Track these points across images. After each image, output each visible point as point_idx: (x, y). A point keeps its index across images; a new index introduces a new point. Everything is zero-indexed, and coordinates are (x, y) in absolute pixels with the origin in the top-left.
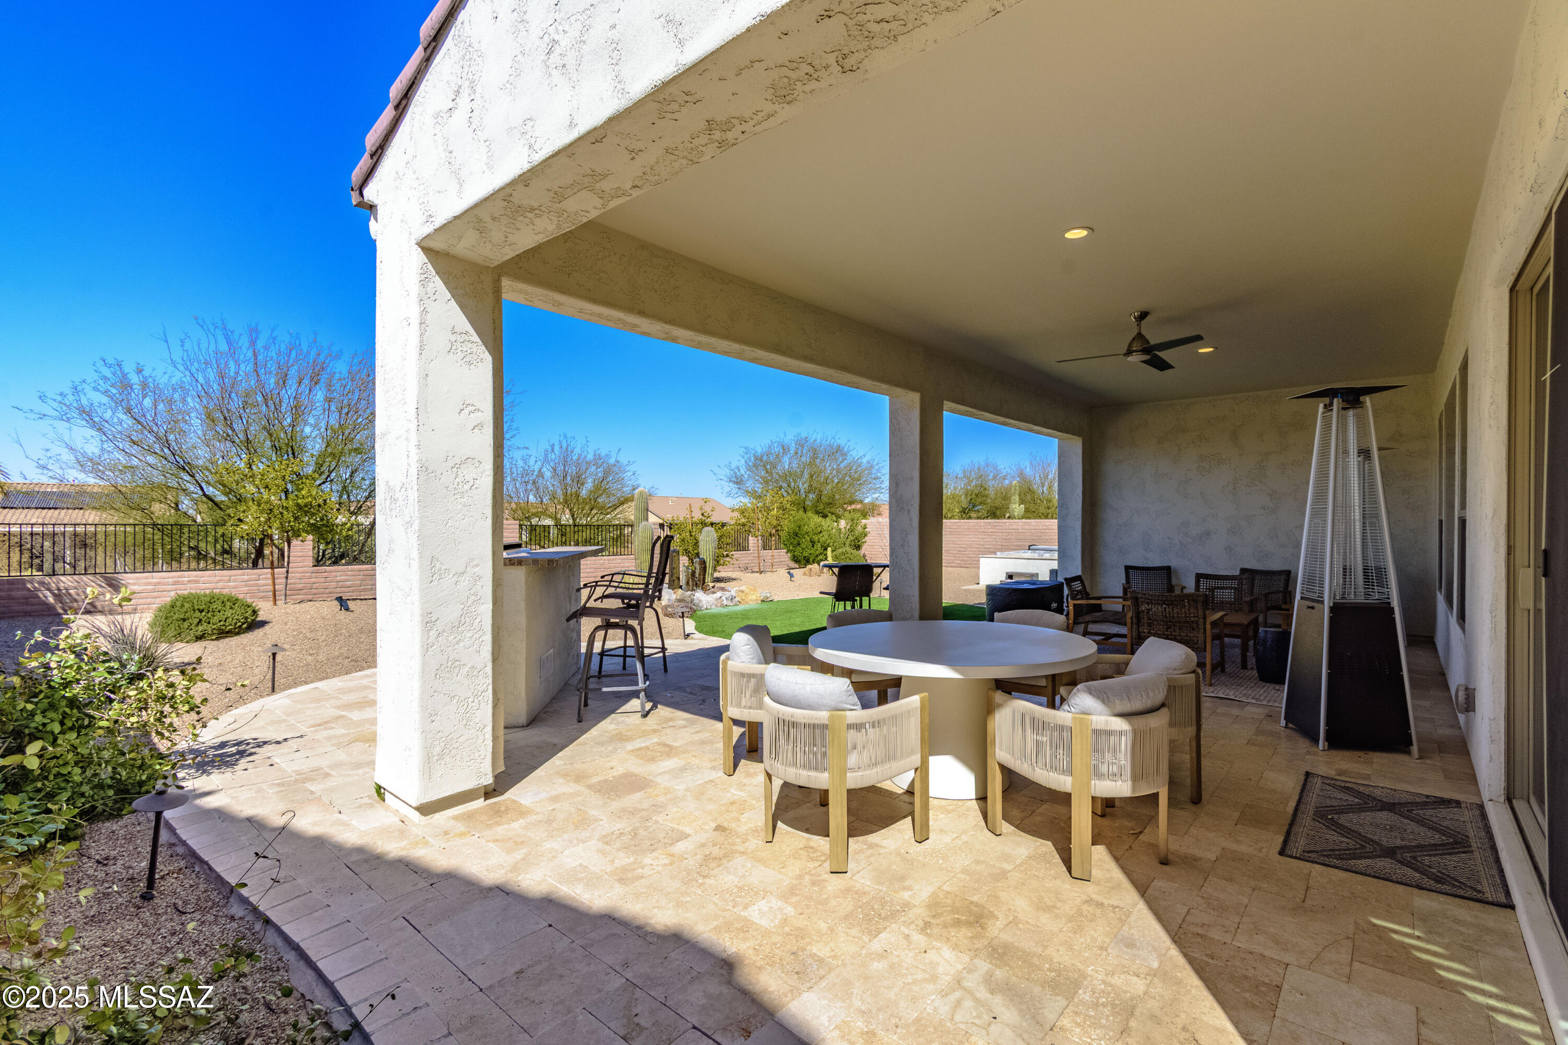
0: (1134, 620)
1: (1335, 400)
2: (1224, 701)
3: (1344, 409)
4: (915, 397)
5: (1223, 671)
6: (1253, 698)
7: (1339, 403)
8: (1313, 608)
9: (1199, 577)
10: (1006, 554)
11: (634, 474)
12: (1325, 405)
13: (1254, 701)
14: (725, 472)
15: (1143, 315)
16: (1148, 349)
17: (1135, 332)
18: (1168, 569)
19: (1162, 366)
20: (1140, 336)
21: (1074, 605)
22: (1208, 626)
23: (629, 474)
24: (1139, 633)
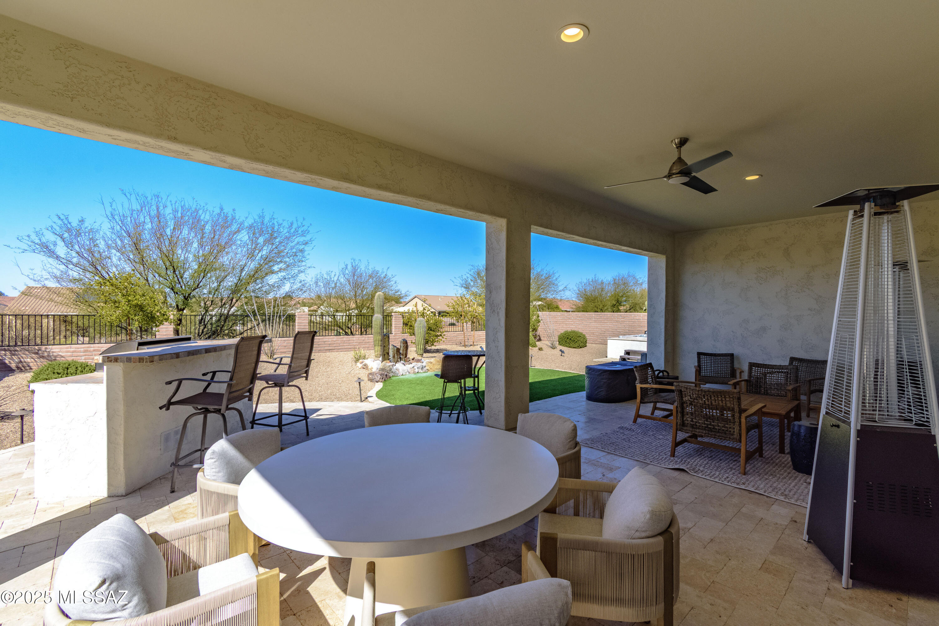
0: (679, 410)
1: (867, 205)
2: (752, 495)
3: (876, 214)
4: (502, 223)
5: (761, 455)
6: (782, 494)
7: (871, 208)
8: (838, 426)
9: (752, 365)
10: (626, 337)
11: (396, 283)
12: (855, 212)
13: (782, 498)
14: (459, 281)
15: (683, 142)
16: (686, 171)
17: (675, 158)
18: (732, 355)
19: (706, 189)
20: (680, 160)
21: (641, 388)
22: (743, 420)
23: (392, 283)
24: (683, 421)
